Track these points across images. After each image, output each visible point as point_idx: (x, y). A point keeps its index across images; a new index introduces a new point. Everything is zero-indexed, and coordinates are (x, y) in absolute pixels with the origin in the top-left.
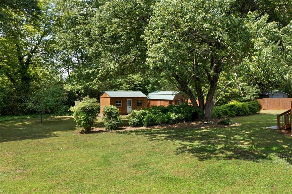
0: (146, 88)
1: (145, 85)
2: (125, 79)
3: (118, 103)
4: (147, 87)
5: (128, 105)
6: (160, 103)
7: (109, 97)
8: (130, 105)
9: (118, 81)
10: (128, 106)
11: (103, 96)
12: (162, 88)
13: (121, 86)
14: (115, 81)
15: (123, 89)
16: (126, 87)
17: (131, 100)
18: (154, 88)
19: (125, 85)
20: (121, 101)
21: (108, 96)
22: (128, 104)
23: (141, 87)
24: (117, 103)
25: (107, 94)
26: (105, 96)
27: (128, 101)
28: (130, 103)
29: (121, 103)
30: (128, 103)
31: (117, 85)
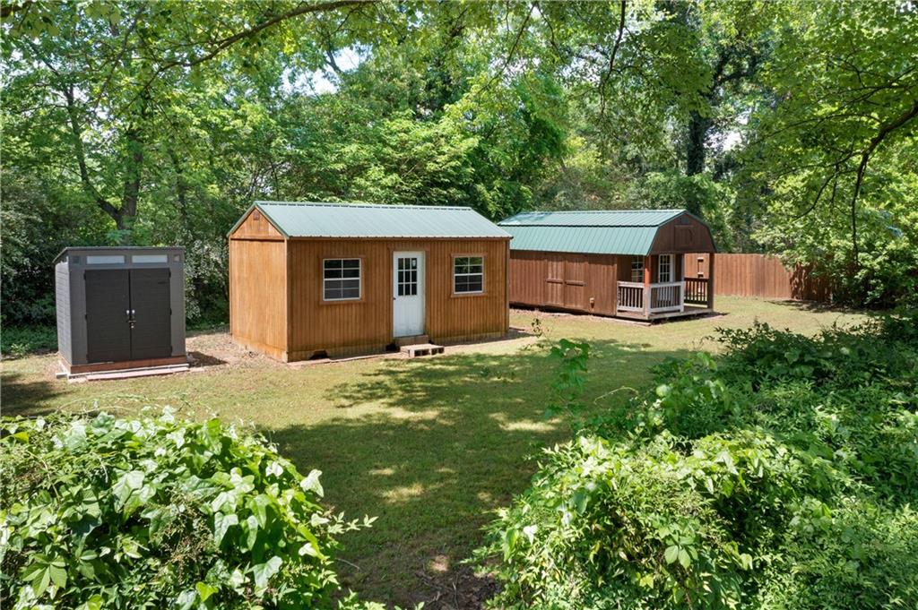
0: (480, 193)
1: (476, 181)
2: (379, 146)
3: (337, 274)
4: (485, 191)
5: (400, 287)
6: (560, 271)
7: (278, 235)
8: (414, 287)
9: (341, 155)
10: (401, 293)
11: (246, 230)
12: (559, 197)
13: (359, 180)
14: (326, 151)
15: (365, 196)
16: (383, 187)
17: (419, 257)
18: (519, 194)
19: (375, 172)
20: (356, 263)
21: (272, 233)
22: (400, 280)
23: (460, 188)
24: (328, 274)
25: (269, 220)
26: (259, 231)
27: (400, 261)
28: (414, 279)
29: (356, 274)
30: (400, 274)
31: (334, 172)
